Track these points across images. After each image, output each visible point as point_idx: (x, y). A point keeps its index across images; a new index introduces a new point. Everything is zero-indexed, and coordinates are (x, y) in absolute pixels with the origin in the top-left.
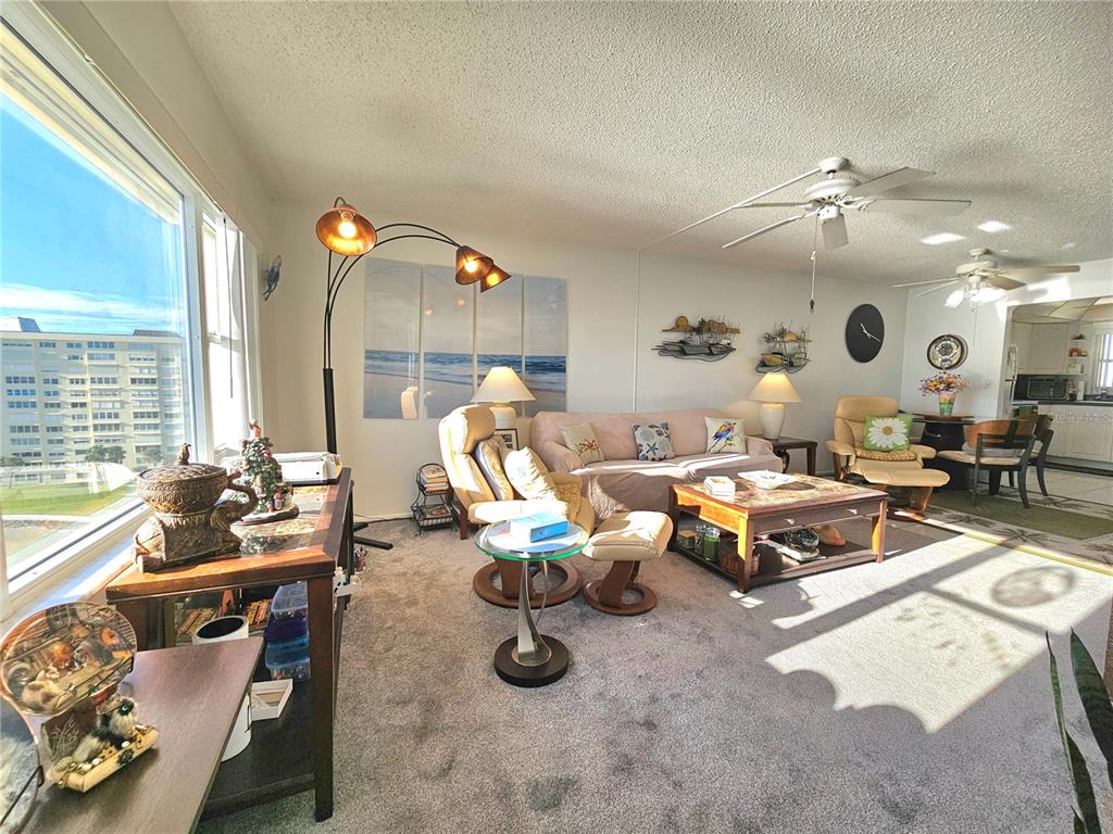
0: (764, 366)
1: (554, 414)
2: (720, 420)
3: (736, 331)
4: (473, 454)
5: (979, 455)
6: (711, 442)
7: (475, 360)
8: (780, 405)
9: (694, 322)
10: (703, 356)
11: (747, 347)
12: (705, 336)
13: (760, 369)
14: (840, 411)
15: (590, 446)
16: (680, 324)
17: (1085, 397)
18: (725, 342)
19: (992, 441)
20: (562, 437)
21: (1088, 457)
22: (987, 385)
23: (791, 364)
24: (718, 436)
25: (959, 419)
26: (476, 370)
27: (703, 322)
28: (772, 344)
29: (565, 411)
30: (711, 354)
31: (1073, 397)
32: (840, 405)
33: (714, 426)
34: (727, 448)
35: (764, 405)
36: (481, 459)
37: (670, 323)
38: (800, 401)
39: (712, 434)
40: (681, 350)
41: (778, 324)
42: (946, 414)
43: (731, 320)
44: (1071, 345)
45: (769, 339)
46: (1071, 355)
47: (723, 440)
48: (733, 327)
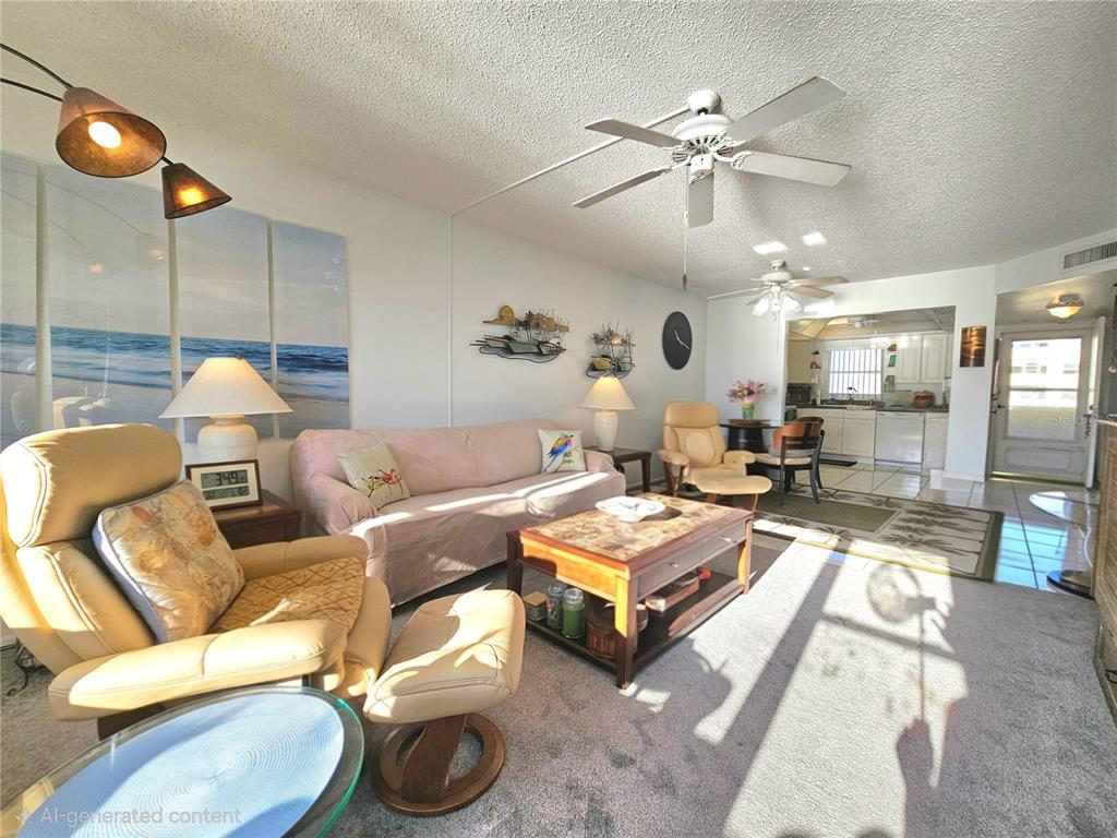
0: (594, 369)
1: (327, 434)
2: (556, 432)
3: (565, 329)
4: (83, 540)
5: (783, 457)
6: (547, 459)
7: (177, 347)
8: (613, 413)
9: (520, 314)
10: (532, 357)
11: (577, 347)
12: (533, 332)
13: (590, 373)
14: (668, 418)
15: (387, 479)
16: (504, 316)
17: (822, 402)
18: (554, 341)
19: (793, 443)
20: (341, 469)
21: (830, 451)
22: (774, 391)
23: (619, 370)
24: (554, 452)
25: (758, 423)
26: (179, 362)
27: (530, 315)
28: (601, 346)
29: (349, 428)
30: (540, 353)
31: (815, 401)
32: (668, 410)
33: (549, 440)
34: (566, 466)
35: (598, 414)
36: (105, 548)
37: (492, 314)
38: (633, 408)
39: (547, 449)
40: (507, 348)
41: (606, 324)
42: (748, 418)
43: (559, 314)
44: (812, 358)
45: (597, 339)
46: (812, 367)
47: (560, 458)
48: (562, 324)
